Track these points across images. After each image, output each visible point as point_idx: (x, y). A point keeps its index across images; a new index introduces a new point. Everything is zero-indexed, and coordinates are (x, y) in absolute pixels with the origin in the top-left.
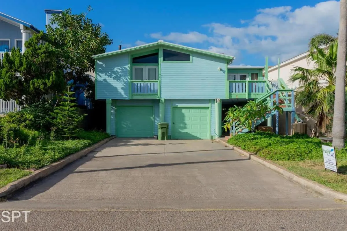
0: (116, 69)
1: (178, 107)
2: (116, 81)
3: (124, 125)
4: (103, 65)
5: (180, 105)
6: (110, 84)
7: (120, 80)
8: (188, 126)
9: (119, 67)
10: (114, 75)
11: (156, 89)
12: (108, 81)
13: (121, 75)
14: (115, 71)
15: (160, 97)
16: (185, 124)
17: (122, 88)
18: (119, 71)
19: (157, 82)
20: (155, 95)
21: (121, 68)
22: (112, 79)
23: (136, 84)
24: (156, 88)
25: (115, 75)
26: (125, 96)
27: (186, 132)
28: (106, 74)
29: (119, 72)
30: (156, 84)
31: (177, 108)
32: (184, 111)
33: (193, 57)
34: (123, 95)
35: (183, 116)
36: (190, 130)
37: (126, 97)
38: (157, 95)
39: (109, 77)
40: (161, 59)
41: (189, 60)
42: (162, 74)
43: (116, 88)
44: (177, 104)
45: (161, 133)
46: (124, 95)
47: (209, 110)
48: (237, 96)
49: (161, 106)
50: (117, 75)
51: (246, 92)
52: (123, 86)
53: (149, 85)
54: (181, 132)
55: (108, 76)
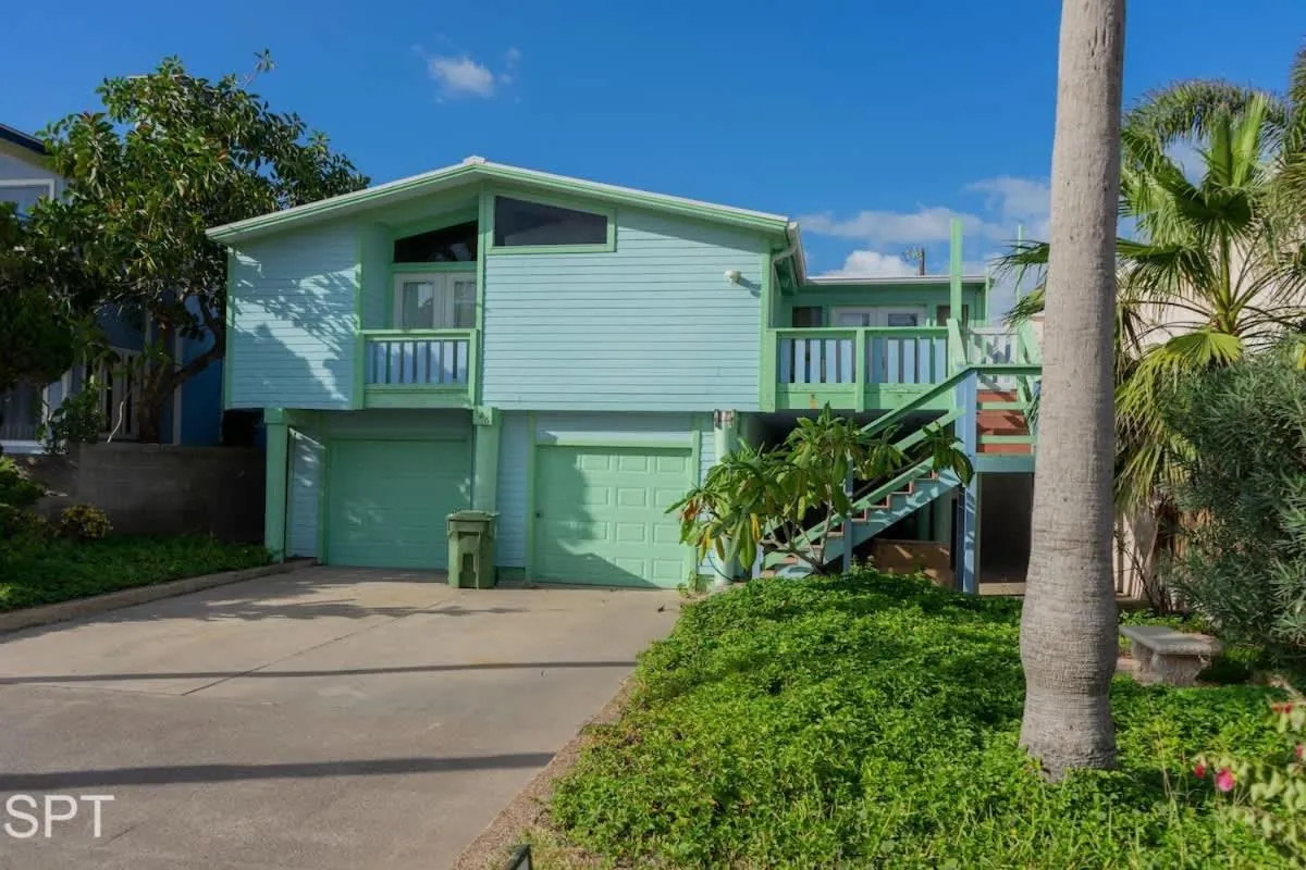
0: (306, 283)
1: (559, 443)
2: (306, 333)
3: (354, 514)
4: (257, 267)
5: (565, 437)
6: (281, 344)
7: (319, 328)
8: (598, 529)
9: (321, 277)
10: (297, 309)
11: (465, 365)
12: (274, 333)
13: (325, 308)
14: (302, 292)
15: (479, 400)
16: (587, 519)
17: (328, 364)
18: (319, 291)
19: (468, 335)
20: (460, 391)
21: (326, 282)
22: (290, 323)
23: (384, 345)
24: (461, 364)
25: (301, 310)
26: (336, 396)
27: (591, 555)
28: (266, 305)
29: (316, 297)
30: (462, 347)
31: (552, 447)
32: (583, 462)
33: (619, 229)
34: (329, 393)
35: (579, 483)
36: (608, 545)
37: (338, 401)
38: (466, 391)
39: (280, 317)
40: (486, 239)
41: (603, 240)
42: (488, 305)
43: (302, 364)
44: (553, 433)
45: (459, 558)
46: (334, 391)
47: (689, 461)
48: (813, 396)
50: (309, 311)
52: (332, 356)
53: (435, 348)
55: (277, 312)
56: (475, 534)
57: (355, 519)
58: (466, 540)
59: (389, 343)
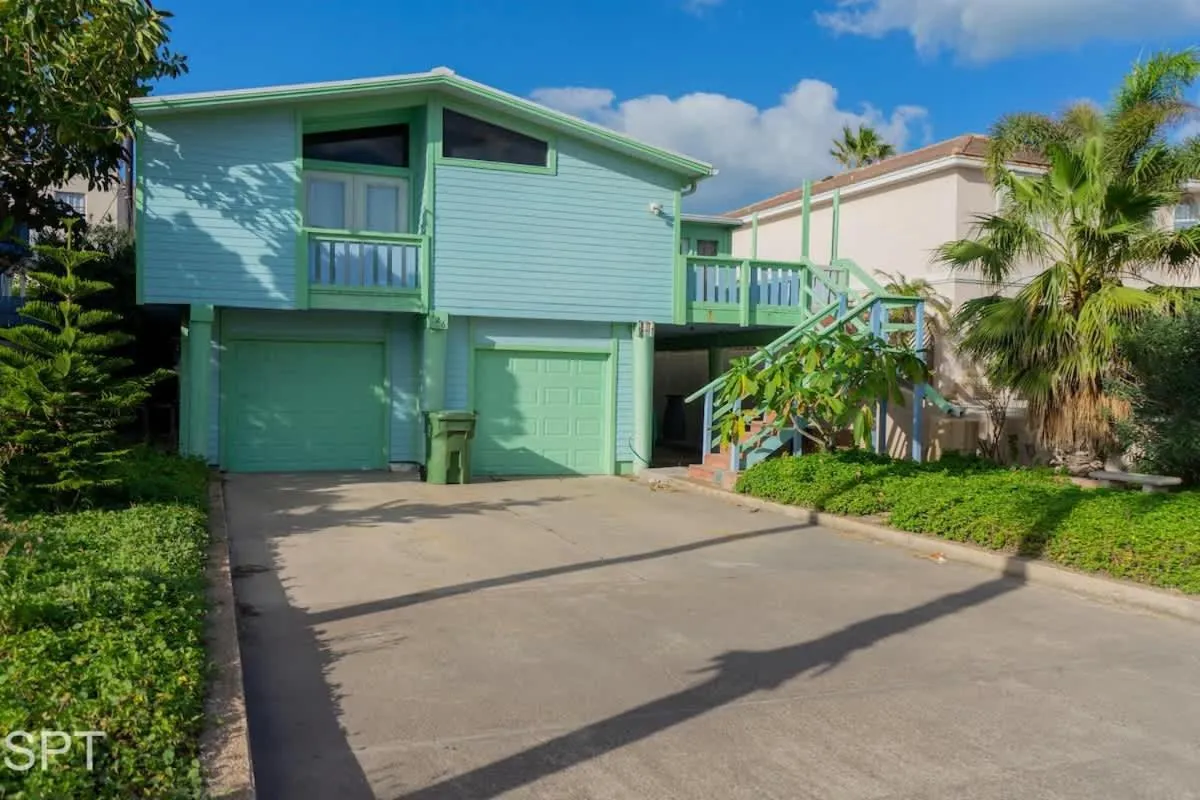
0: (236, 172)
1: (496, 348)
2: (240, 226)
3: (258, 418)
4: (174, 147)
5: (502, 342)
6: (207, 236)
7: (254, 222)
8: (527, 426)
9: (253, 167)
10: (227, 199)
12: (196, 222)
13: (261, 200)
14: (233, 180)
15: (431, 306)
16: (518, 416)
17: (265, 260)
18: (252, 182)
19: (420, 240)
20: (409, 296)
21: (259, 172)
22: (218, 214)
23: (327, 246)
24: (410, 269)
25: (232, 200)
26: (276, 294)
28: (187, 191)
29: (249, 187)
30: (411, 252)
31: (490, 351)
32: (515, 365)
33: (560, 155)
34: (266, 291)
35: (511, 384)
36: (537, 439)
37: (280, 301)
38: (419, 296)
39: (205, 206)
40: (434, 149)
41: (542, 162)
42: (438, 213)
43: (234, 259)
44: (491, 338)
46: (270, 288)
47: (609, 364)
48: (710, 312)
49: (432, 344)
50: (241, 202)
51: (738, 301)
52: (270, 252)
53: (383, 252)
54: (503, 449)
55: (200, 200)
56: (463, 432)
57: (259, 424)
58: (454, 438)
59: (333, 243)
